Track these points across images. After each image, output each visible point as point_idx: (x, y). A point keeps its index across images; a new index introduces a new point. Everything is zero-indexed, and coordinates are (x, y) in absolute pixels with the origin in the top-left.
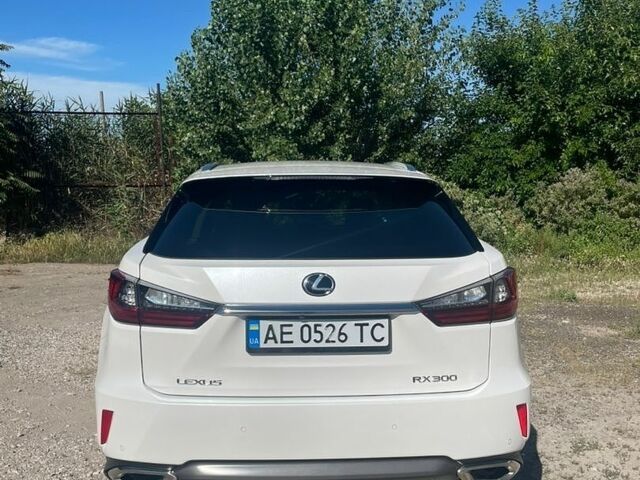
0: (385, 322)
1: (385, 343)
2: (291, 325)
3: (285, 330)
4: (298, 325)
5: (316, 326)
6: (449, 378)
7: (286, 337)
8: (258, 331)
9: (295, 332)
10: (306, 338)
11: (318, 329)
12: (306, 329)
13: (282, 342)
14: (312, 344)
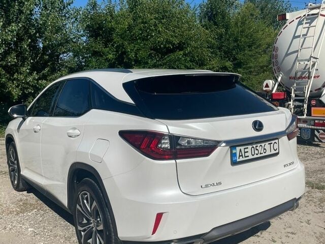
0: (277, 141)
1: (277, 151)
2: (247, 148)
3: (246, 150)
4: (250, 147)
5: (256, 146)
6: (290, 164)
7: (246, 154)
8: (236, 153)
9: (249, 151)
10: (253, 154)
11: (257, 148)
12: (253, 149)
13: (245, 157)
14: (255, 156)
